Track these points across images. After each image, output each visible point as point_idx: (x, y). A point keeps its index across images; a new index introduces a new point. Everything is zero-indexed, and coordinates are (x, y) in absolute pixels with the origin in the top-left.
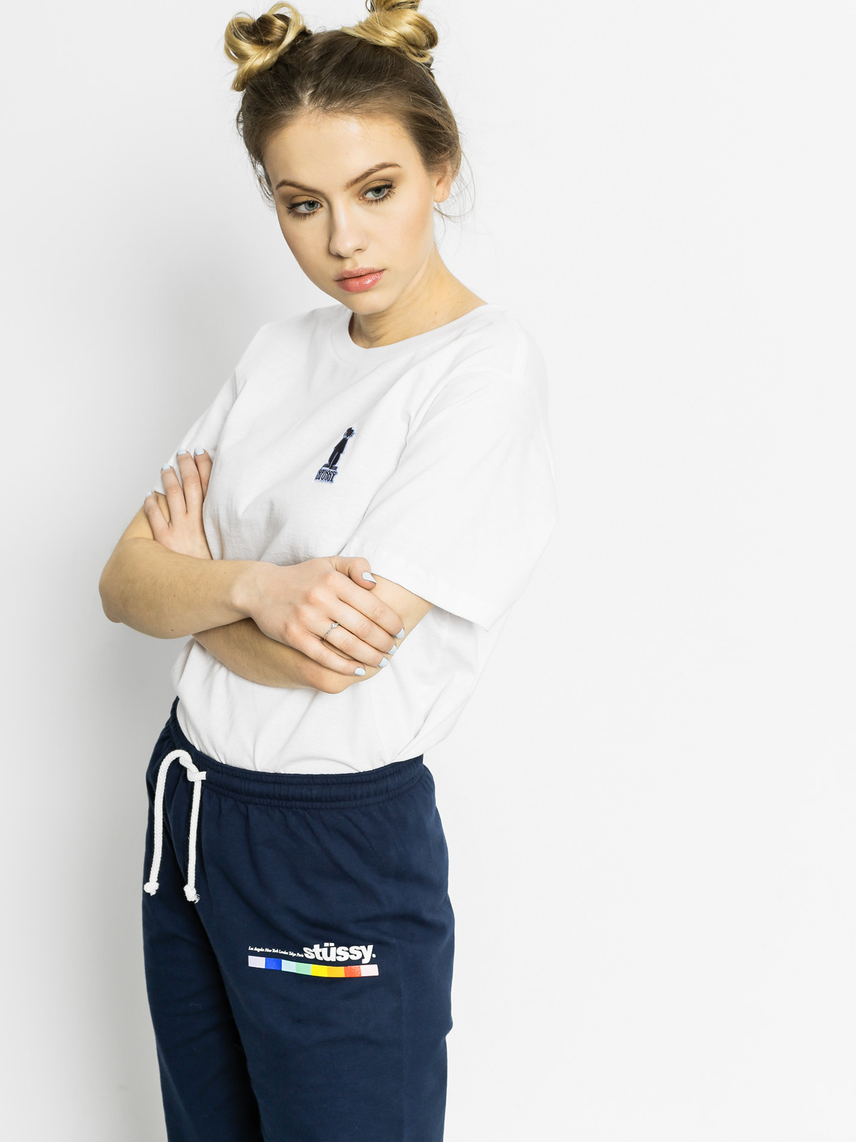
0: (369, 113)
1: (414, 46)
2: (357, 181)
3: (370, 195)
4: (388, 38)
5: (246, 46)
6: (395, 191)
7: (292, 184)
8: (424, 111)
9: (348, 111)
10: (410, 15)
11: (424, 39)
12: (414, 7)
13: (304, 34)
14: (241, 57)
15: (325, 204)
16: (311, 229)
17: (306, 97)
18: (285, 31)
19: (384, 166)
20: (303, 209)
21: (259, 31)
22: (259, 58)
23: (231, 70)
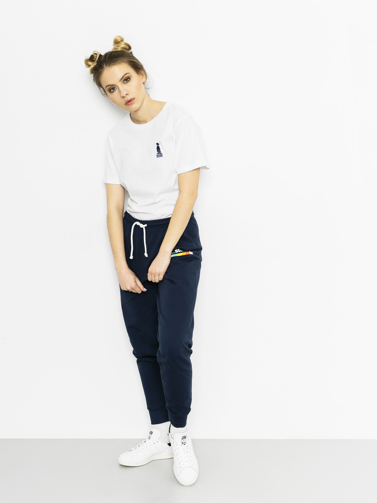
0: (119, 63)
1: (126, 49)
2: (121, 79)
3: (125, 82)
4: (119, 49)
5: (90, 63)
6: (131, 79)
7: (108, 86)
8: (131, 60)
9: (114, 65)
10: (123, 43)
11: (127, 47)
12: (123, 41)
13: (100, 55)
14: (89, 66)
15: (117, 88)
16: (116, 94)
17: (105, 66)
18: (96, 56)
19: (126, 74)
20: (112, 91)
21: (92, 59)
22: (93, 65)
23: (89, 70)
